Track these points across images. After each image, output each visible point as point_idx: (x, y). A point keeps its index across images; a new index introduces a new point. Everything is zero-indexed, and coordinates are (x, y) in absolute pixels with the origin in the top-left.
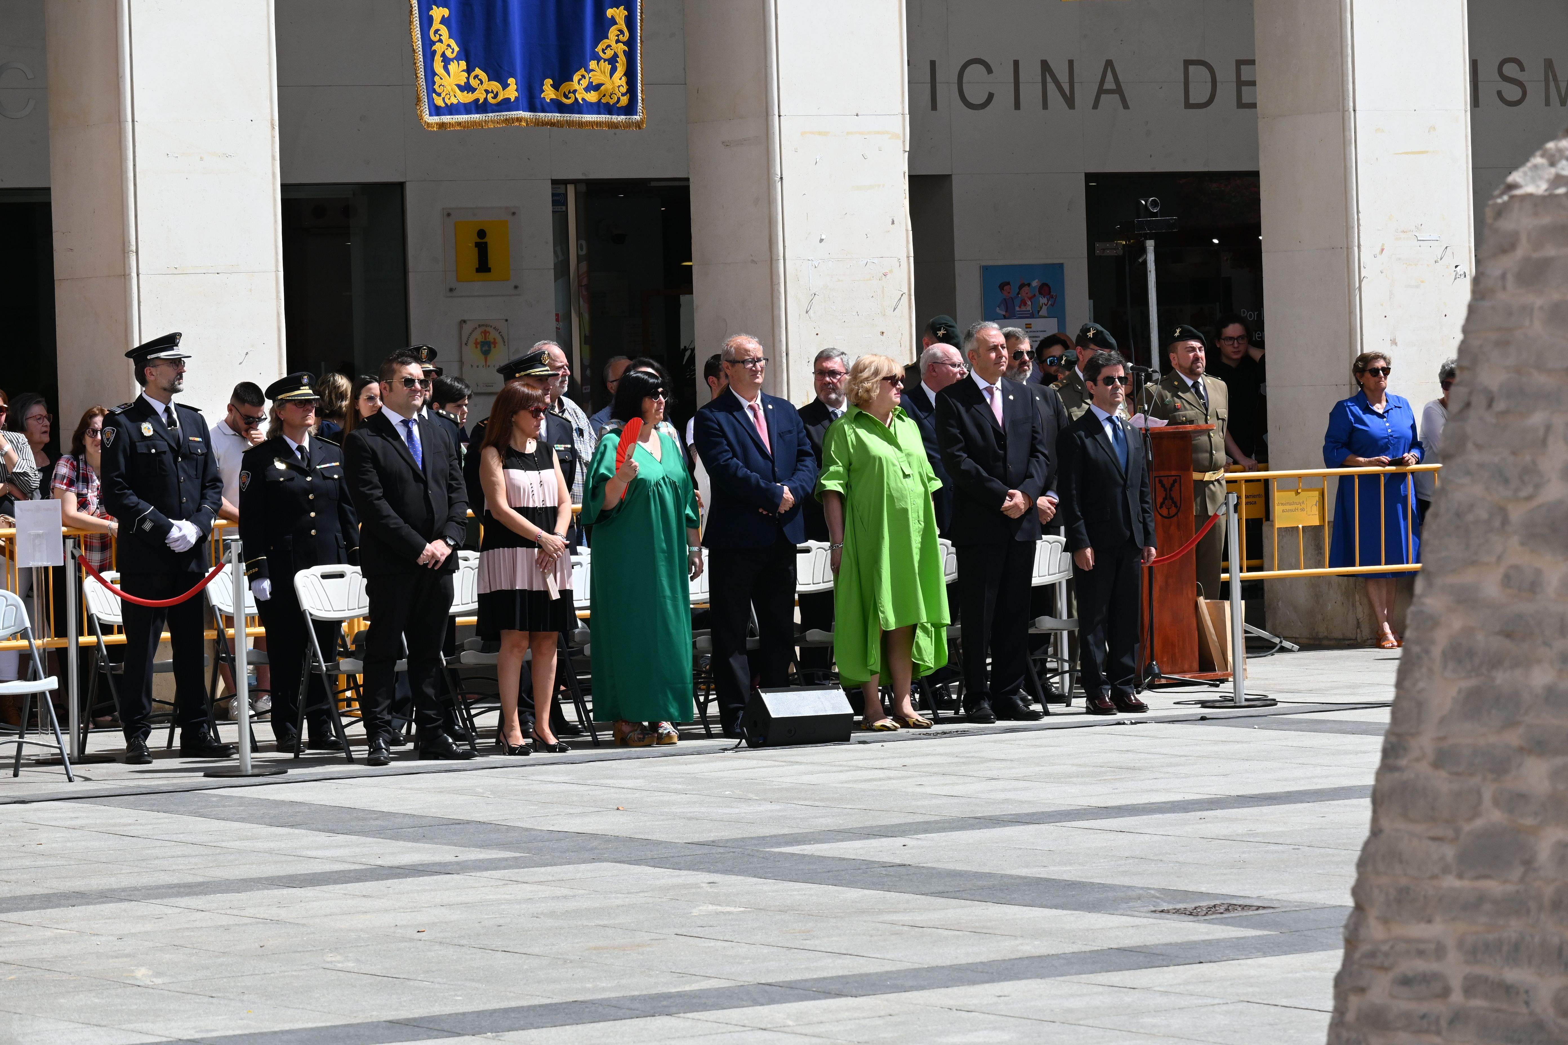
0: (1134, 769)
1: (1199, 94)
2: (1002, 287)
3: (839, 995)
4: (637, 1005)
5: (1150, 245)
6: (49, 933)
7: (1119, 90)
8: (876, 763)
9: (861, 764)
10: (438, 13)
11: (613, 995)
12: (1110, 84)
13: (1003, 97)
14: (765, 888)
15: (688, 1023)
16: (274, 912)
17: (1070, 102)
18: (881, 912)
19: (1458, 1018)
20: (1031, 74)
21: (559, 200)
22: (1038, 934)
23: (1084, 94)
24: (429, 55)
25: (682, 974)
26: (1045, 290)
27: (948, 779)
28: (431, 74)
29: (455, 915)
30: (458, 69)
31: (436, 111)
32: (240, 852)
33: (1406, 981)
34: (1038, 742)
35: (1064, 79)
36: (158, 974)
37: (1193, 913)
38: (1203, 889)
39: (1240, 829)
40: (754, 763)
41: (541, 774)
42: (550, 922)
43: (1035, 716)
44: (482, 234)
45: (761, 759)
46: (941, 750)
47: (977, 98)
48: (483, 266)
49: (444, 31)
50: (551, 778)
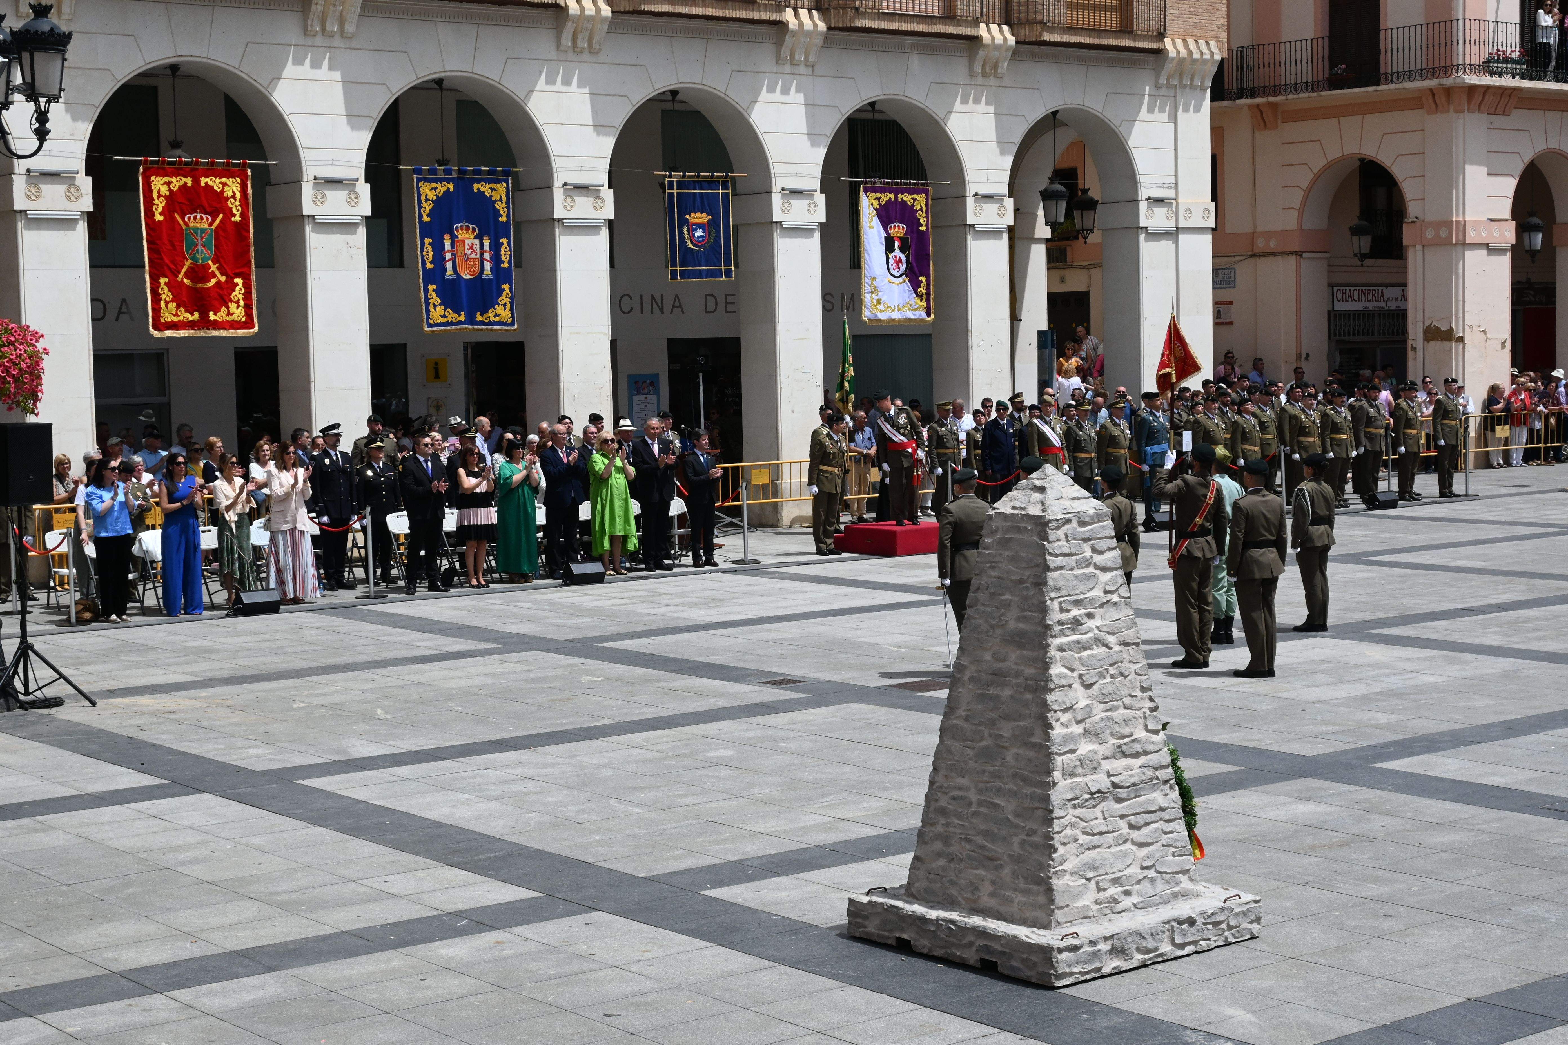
0: (720, 600)
1: (711, 308)
2: (636, 383)
3: (658, 728)
4: (582, 734)
5: (701, 375)
6: (333, 689)
7: (680, 306)
8: (619, 595)
9: (613, 595)
10: (432, 287)
11: (571, 727)
12: (677, 304)
13: (637, 309)
14: (605, 667)
15: (606, 744)
16: (415, 678)
17: (662, 311)
18: (655, 681)
19: (975, 814)
20: (647, 300)
21: (465, 349)
22: (721, 695)
23: (667, 308)
24: (427, 304)
25: (593, 716)
26: (652, 384)
27: (651, 605)
28: (428, 311)
29: (489, 681)
30: (440, 310)
31: (430, 325)
32: (389, 642)
33: (954, 798)
34: (677, 583)
35: (659, 302)
36: (386, 713)
37: (775, 683)
38: (774, 670)
39: (774, 636)
40: (570, 594)
41: (490, 598)
42: (529, 685)
43: (669, 568)
44: (436, 364)
45: (572, 591)
46: (641, 587)
47: (626, 310)
48: (437, 376)
49: (434, 294)
50: (494, 601)
